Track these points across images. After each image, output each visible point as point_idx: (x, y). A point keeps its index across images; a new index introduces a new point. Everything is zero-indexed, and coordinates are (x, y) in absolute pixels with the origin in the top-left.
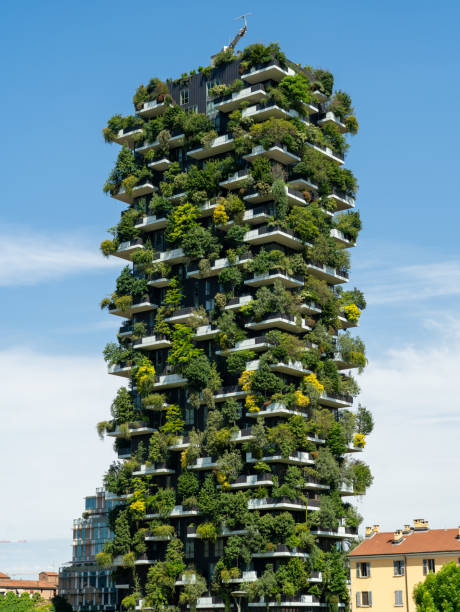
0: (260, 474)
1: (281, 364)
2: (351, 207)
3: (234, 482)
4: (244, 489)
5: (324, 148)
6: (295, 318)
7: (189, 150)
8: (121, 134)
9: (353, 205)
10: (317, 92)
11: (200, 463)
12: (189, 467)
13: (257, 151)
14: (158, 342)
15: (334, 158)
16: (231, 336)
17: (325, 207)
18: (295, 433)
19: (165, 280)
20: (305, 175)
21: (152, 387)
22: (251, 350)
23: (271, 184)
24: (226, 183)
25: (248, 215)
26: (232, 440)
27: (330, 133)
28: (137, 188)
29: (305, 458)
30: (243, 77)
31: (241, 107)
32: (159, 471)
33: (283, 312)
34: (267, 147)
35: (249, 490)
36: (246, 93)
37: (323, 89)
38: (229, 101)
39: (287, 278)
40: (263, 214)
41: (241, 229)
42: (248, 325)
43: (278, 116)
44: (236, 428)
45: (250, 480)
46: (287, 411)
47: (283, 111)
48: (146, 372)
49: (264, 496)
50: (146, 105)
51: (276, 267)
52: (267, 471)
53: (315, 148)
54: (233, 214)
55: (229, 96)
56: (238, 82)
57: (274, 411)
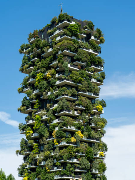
0: (58, 167)
1: (65, 128)
2: (102, 70)
3: (51, 170)
4: (53, 172)
5: (89, 49)
6: (72, 111)
7: (42, 54)
8: (25, 51)
9: (103, 70)
10: (86, 29)
11: (42, 163)
12: (40, 165)
13: (60, 52)
14: (33, 122)
15: (93, 53)
16: (51, 119)
17: (88, 71)
18: (69, 152)
19: (35, 100)
20: (79, 60)
21: (31, 138)
22: (56, 123)
23: (63, 64)
24: (51, 64)
25: (57, 75)
26: (51, 155)
27: (91, 44)
28: (28, 69)
29: (75, 161)
30: (57, 26)
31: (56, 37)
32: (32, 166)
33: (65, 109)
34: (62, 51)
35: (55, 172)
36: (57, 32)
37: (88, 28)
38: (53, 35)
39: (68, 97)
40: (61, 75)
41: (54, 81)
42: (56, 114)
43: (67, 39)
44: (52, 151)
45: (55, 169)
46: (67, 144)
47: (69, 37)
48: (29, 133)
49: (59, 174)
50: (31, 39)
51: (64, 93)
52: (60, 166)
53: (84, 49)
54: (53, 75)
55: (53, 34)
56: (55, 28)
57: (62, 144)
